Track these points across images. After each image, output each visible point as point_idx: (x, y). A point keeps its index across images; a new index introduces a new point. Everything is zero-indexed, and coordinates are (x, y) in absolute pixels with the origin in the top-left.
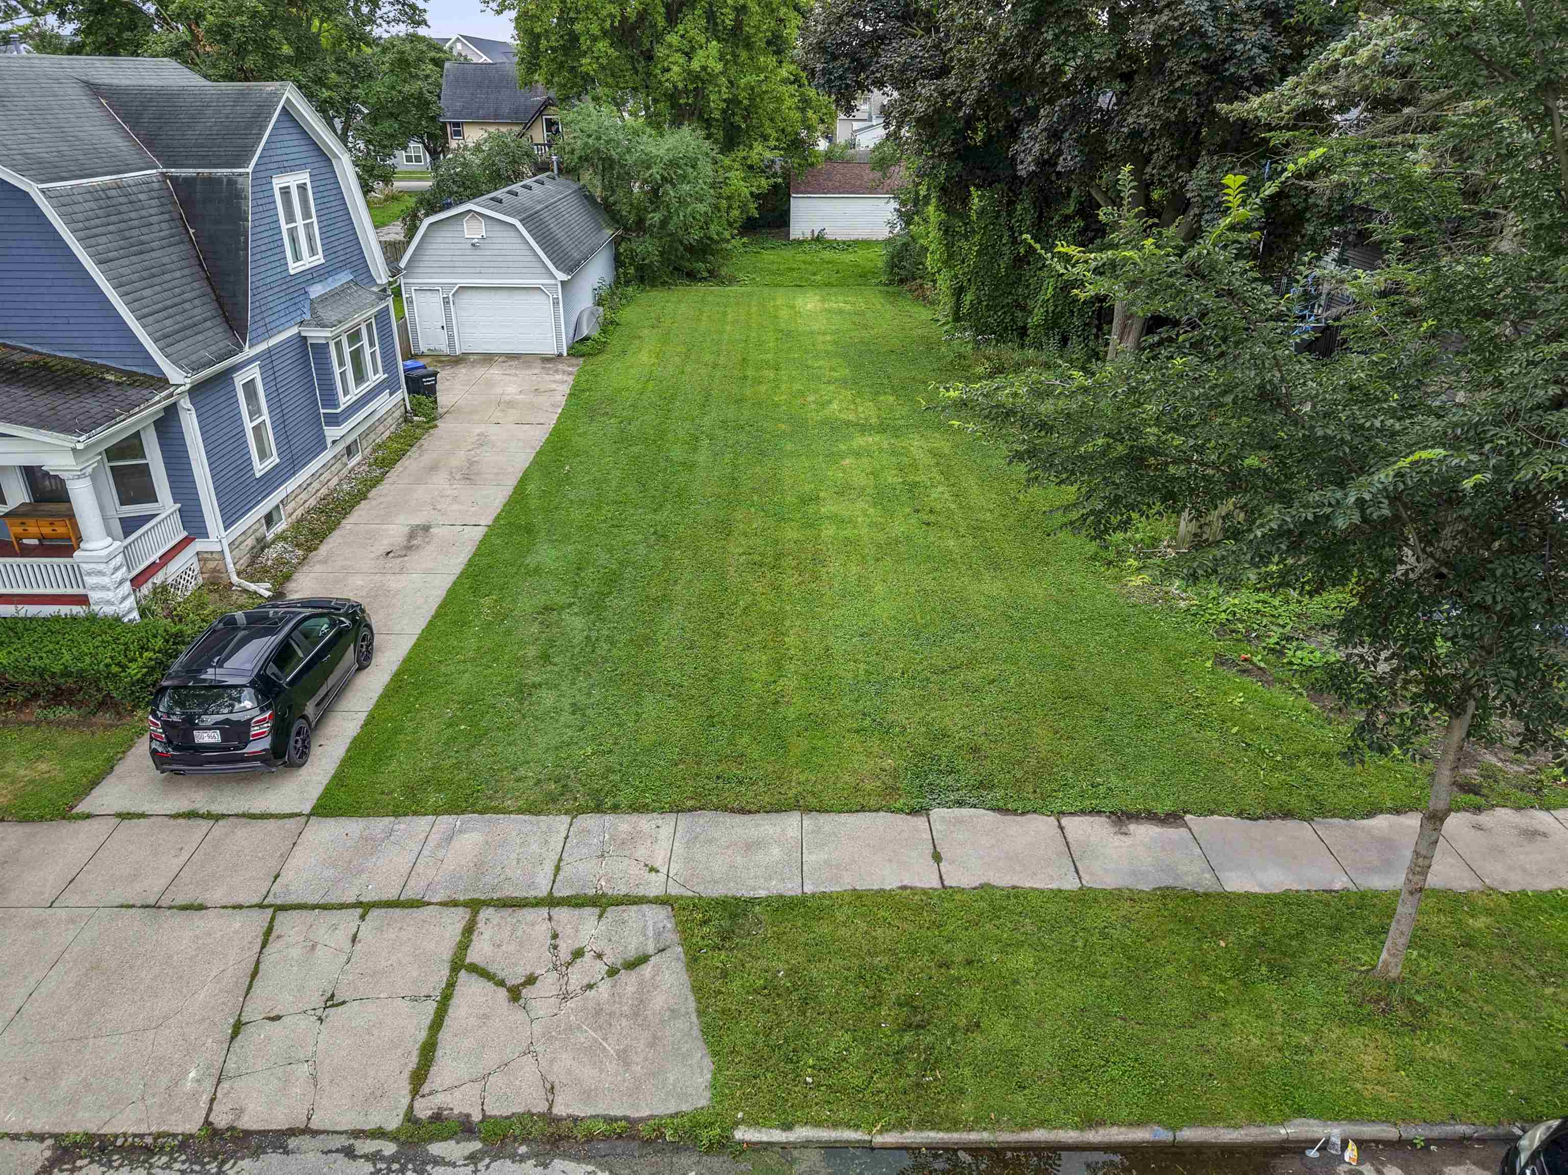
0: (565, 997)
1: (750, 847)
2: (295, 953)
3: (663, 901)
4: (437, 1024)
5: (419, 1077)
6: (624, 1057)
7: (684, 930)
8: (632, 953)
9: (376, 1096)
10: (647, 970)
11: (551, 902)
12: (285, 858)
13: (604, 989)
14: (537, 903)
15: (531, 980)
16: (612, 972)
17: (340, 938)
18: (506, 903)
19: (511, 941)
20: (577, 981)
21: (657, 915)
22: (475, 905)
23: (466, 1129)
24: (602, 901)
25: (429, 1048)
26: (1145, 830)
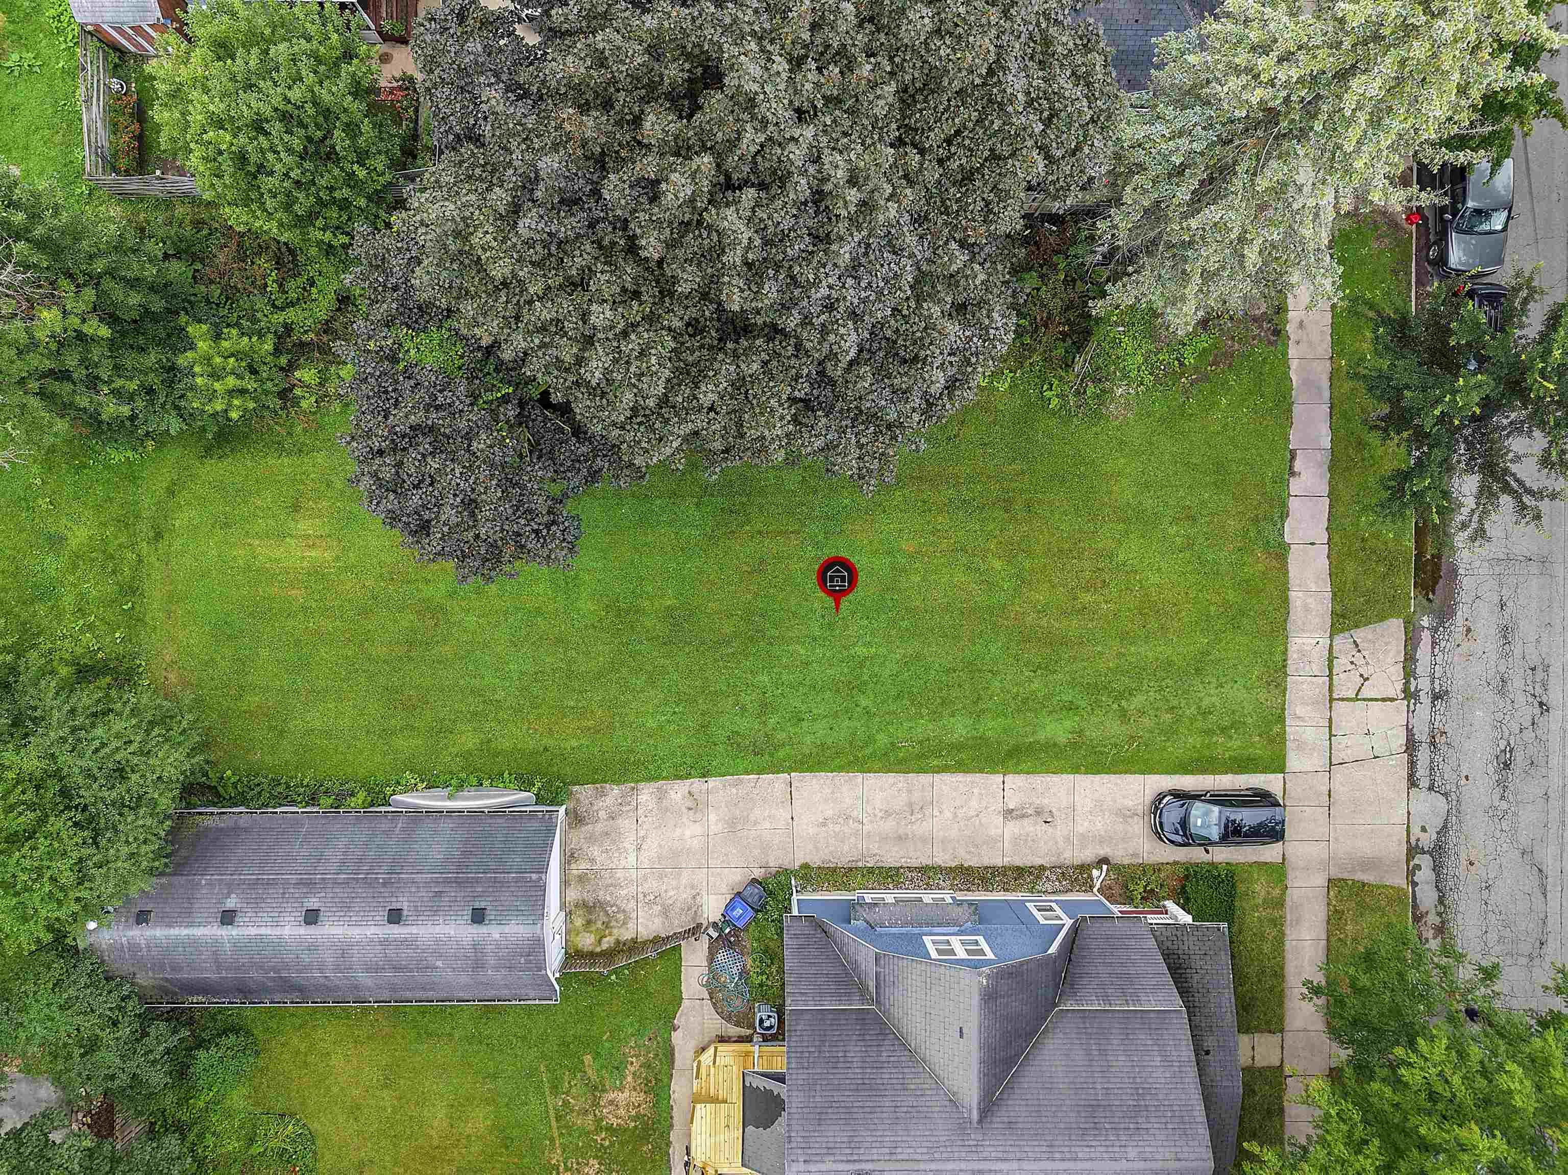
0: (1367, 663)
1: (1307, 609)
2: (1349, 752)
3: (1331, 637)
4: (1376, 700)
5: (1392, 700)
6: (1387, 644)
7: (1342, 631)
8: (1354, 646)
9: (1398, 710)
10: (1358, 641)
11: (1330, 676)
12: (1306, 773)
13: (1364, 653)
14: (1331, 679)
15: (1361, 675)
16: (1359, 651)
17: (1344, 740)
18: (1331, 690)
19: (1346, 685)
20: (1363, 662)
21: (1338, 640)
22: (1331, 700)
23: (1407, 683)
24: (1331, 660)
25: (1384, 700)
26: (1298, 465)
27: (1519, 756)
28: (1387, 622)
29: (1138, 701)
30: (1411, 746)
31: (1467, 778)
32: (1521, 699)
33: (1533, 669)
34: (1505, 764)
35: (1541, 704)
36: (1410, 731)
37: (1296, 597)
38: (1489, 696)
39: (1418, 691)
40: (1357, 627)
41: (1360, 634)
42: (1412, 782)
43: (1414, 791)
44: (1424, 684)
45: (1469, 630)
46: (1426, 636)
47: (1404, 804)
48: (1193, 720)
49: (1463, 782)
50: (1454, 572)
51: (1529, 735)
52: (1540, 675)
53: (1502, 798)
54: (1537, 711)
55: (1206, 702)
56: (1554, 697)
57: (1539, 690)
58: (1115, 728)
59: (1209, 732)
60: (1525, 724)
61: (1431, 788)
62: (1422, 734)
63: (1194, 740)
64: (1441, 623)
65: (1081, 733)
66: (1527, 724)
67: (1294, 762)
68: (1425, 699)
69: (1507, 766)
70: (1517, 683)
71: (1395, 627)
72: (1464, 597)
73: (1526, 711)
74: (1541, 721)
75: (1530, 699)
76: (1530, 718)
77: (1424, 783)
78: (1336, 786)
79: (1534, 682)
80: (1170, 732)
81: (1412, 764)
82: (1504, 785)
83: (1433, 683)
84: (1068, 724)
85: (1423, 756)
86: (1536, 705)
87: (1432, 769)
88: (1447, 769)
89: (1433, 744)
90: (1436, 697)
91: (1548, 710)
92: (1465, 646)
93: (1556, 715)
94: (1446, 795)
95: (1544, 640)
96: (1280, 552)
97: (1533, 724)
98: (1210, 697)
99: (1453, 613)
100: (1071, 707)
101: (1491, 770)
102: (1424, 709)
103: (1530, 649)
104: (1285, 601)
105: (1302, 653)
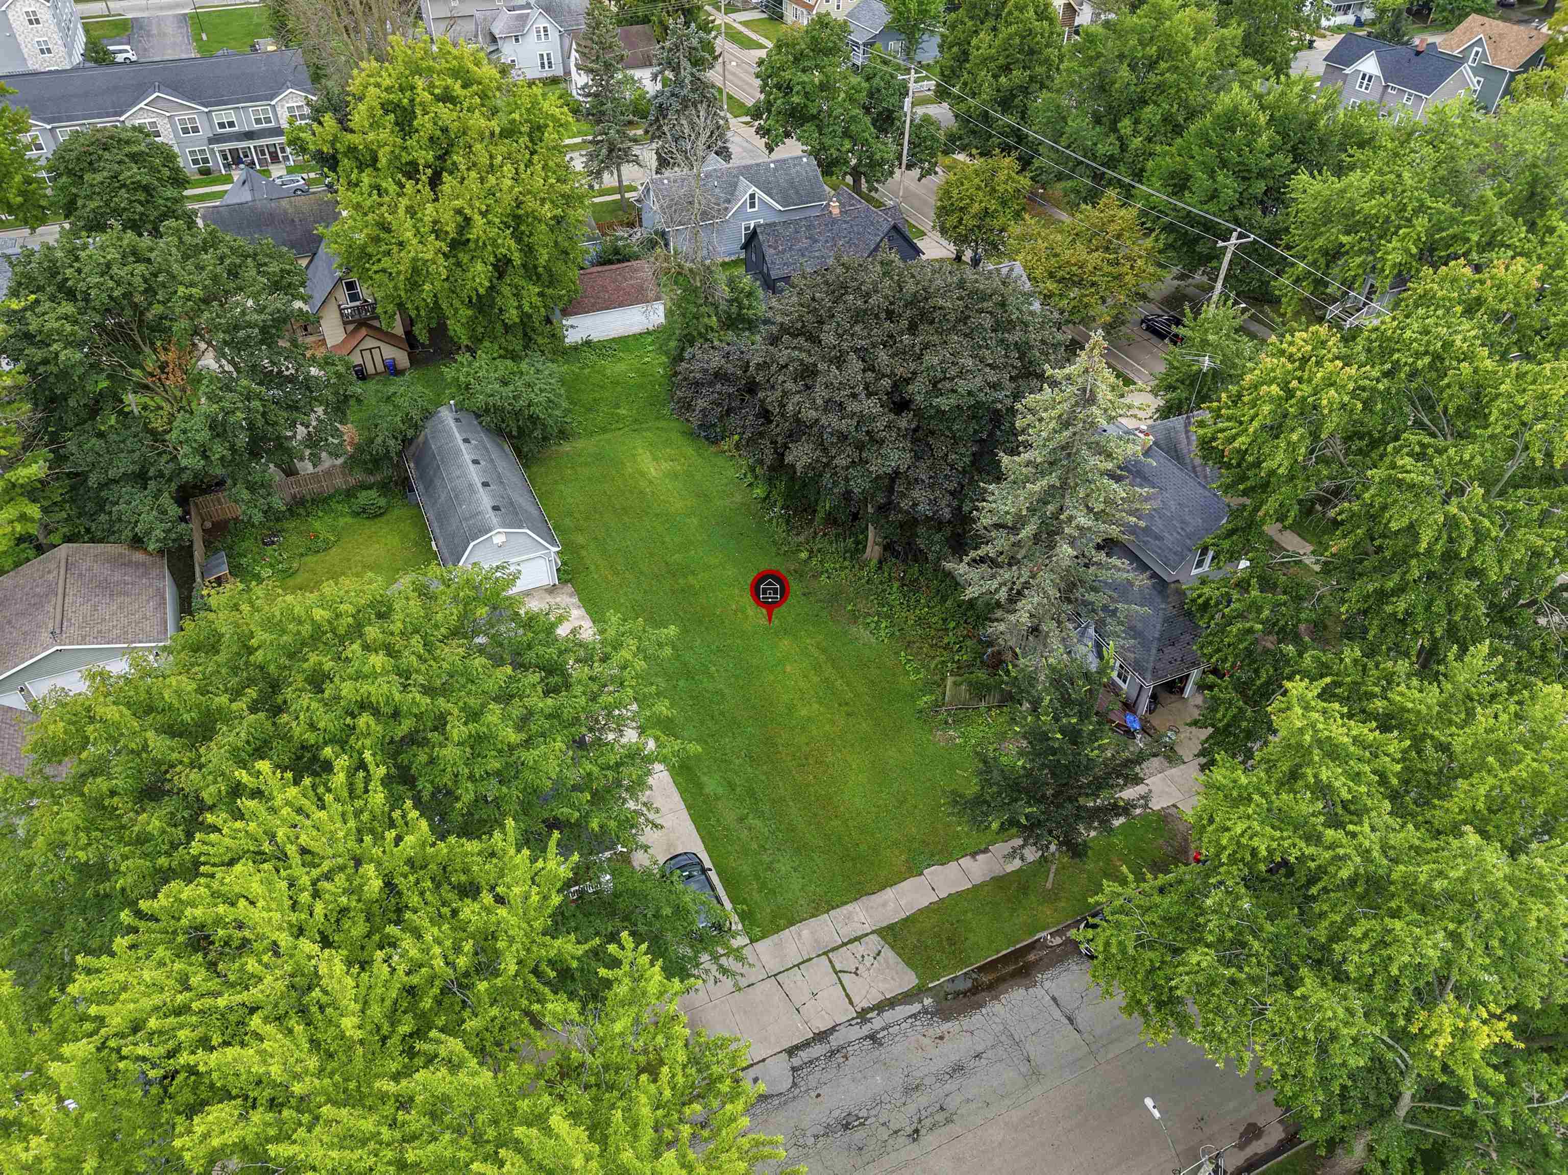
0: (869, 970)
1: (884, 905)
2: (792, 986)
3: (873, 932)
4: (845, 990)
5: (851, 1003)
6: (893, 979)
7: (883, 938)
8: (877, 952)
9: (846, 1012)
10: (883, 954)
11: (844, 944)
12: (759, 959)
13: (876, 964)
14: (841, 946)
15: (857, 969)
16: (875, 958)
17: (799, 977)
18: (833, 950)
19: (843, 959)
20: (868, 964)
21: (874, 937)
22: (826, 953)
23: (871, 1009)
24: (858, 939)
25: (847, 996)
26: (980, 857)
27: (859, 1135)
28: (909, 971)
29: (757, 823)
30: (821, 1036)
31: (818, 1096)
32: (912, 1108)
33: (942, 1109)
34: (848, 1124)
35: (917, 1131)
36: (833, 1029)
37: (889, 894)
38: (898, 1080)
39: (870, 1020)
40: (892, 947)
41: (888, 953)
42: (791, 1051)
43: (784, 1056)
44: (877, 1023)
45: (941, 1038)
46: (916, 1007)
47: (770, 1052)
48: (761, 862)
49: (813, 1094)
50: (980, 1006)
51: (884, 1133)
52: (941, 1117)
53: (816, 1137)
54: (909, 1130)
55: (777, 865)
56: (928, 1140)
57: (927, 1123)
58: (729, 817)
59: (757, 877)
60: (891, 1125)
61: (794, 1069)
62: (835, 1040)
63: (746, 869)
64: (933, 1014)
65: (717, 798)
66: (894, 1126)
67: (762, 946)
68: (866, 1030)
69: (846, 1127)
70: (922, 1099)
71: (909, 980)
72: (966, 1022)
73: (902, 1120)
74: (902, 1140)
75: (915, 1119)
76: (898, 1127)
77: (796, 1061)
78: (759, 987)
79: (931, 1114)
80: (745, 851)
81: (806, 1044)
82: (828, 1130)
83: (883, 1029)
84: (720, 791)
85: (818, 1050)
86: (913, 1127)
87: (811, 1062)
88: (817, 1075)
89: (833, 1053)
90: (872, 1037)
91: (914, 1140)
92: (926, 1041)
93: (914, 1150)
94: (794, 1085)
95: (973, 1106)
96: (914, 870)
97: (896, 1132)
98: (784, 866)
99: (946, 1019)
100: (732, 786)
101: (836, 1113)
102: (857, 1032)
103: (957, 1099)
104: (883, 888)
105: (849, 917)
